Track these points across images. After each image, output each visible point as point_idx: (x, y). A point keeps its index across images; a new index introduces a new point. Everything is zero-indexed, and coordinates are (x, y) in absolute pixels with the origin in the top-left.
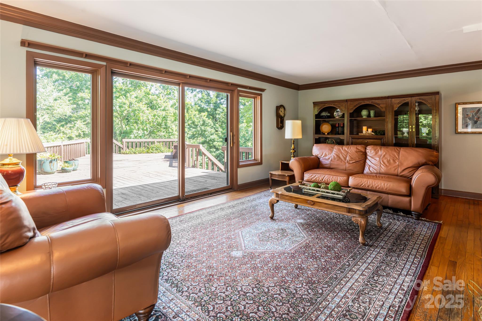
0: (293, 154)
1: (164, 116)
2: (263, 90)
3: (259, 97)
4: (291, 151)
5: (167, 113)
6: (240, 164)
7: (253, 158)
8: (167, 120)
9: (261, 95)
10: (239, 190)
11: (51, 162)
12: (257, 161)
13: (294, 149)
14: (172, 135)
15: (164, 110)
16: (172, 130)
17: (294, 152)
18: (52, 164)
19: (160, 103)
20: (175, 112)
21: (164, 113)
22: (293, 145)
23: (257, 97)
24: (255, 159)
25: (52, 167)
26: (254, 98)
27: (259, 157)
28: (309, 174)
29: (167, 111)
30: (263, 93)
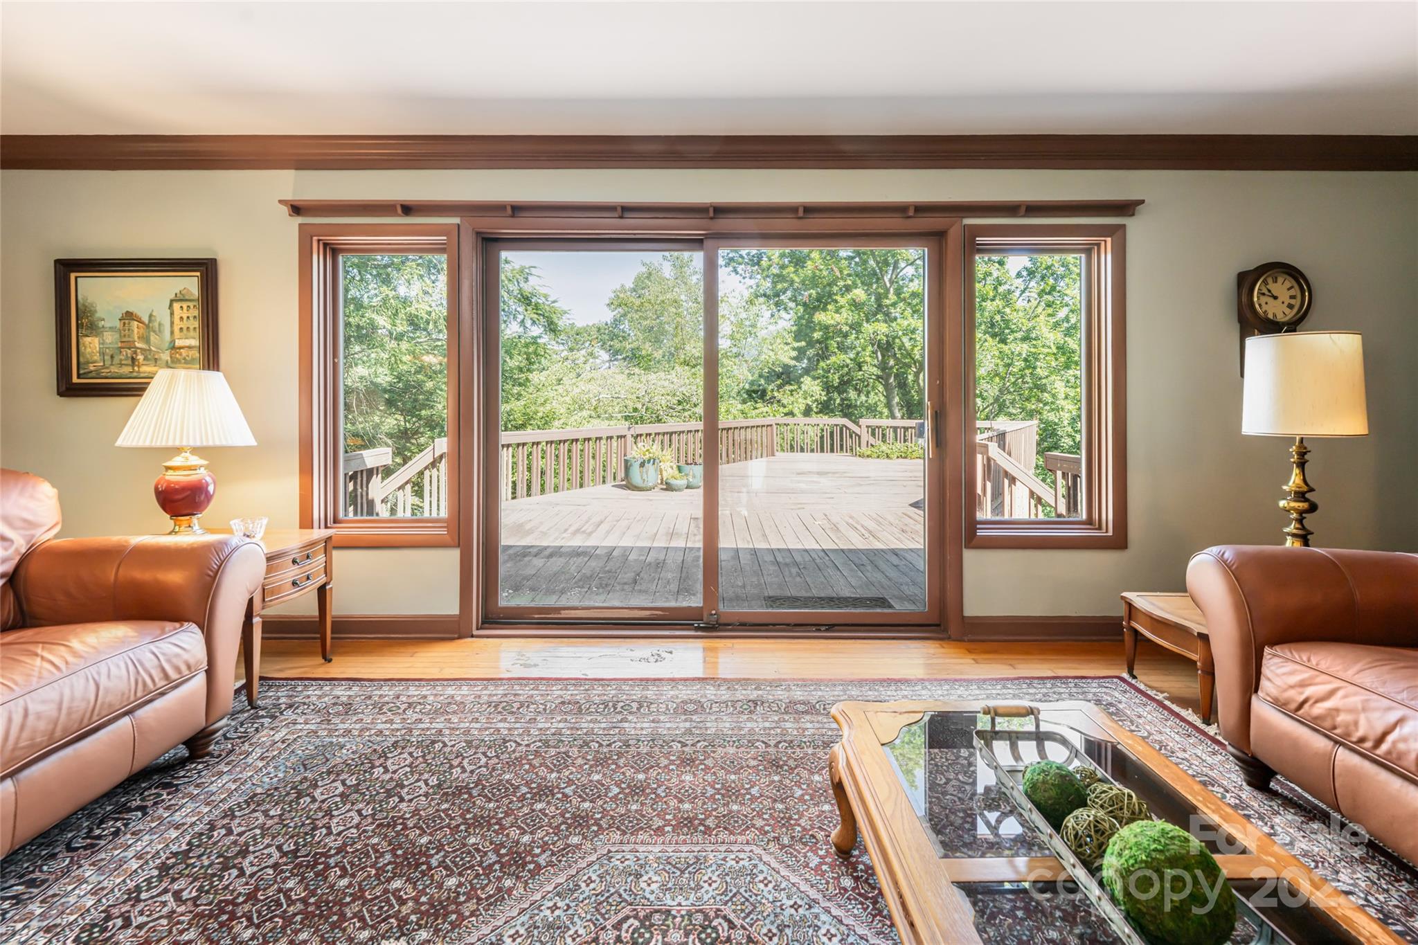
0: (1300, 521)
1: (1024, 356)
2: (1126, 208)
3: (1109, 239)
4: (1282, 503)
5: (1035, 346)
6: (979, 533)
7: (1084, 516)
8: (1035, 368)
9: (1118, 233)
10: (970, 641)
11: (642, 465)
12: (1100, 528)
13: (1300, 496)
14: (1053, 410)
15: (1026, 339)
16: (1054, 396)
17: (1301, 513)
18: (644, 469)
19: (1015, 321)
20: (1062, 342)
21: (1024, 348)
22: (1296, 471)
23: (1098, 245)
24: (1090, 521)
25: (645, 477)
26: (1088, 251)
27: (1108, 513)
28: (1290, 667)
29: (1034, 342)
30: (1134, 226)
